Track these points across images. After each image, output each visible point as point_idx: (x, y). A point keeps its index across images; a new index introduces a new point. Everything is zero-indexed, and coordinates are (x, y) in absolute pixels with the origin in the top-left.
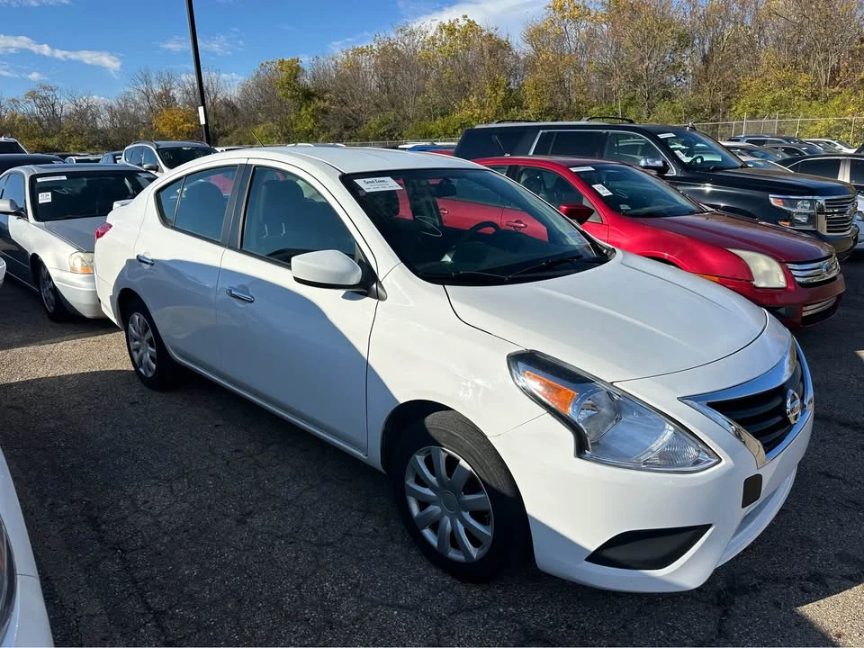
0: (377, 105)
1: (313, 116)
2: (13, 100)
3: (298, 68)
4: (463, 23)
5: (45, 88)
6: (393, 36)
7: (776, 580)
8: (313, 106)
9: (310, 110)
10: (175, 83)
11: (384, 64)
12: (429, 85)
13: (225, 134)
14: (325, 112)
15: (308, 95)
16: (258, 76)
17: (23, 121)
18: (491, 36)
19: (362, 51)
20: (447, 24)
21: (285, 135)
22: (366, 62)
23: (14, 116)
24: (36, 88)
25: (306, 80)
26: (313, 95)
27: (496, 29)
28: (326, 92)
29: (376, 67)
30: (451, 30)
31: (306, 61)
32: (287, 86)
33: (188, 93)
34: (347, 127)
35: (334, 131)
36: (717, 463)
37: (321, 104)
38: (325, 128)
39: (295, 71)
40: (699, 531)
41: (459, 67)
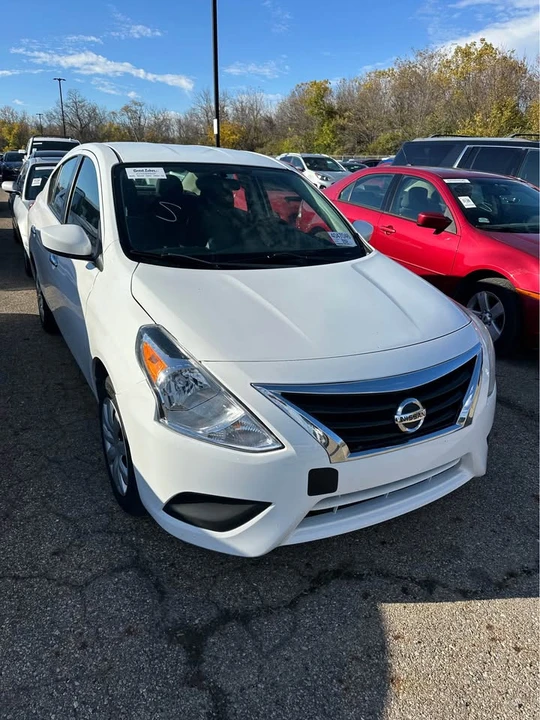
0: (390, 123)
1: (333, 132)
2: (113, 113)
3: (326, 89)
4: (479, 46)
5: (136, 104)
6: (412, 59)
7: (386, 576)
8: (333, 123)
9: (331, 126)
10: (228, 101)
11: (403, 86)
12: (439, 105)
13: (261, 146)
14: (343, 128)
15: (331, 113)
16: (293, 94)
17: (118, 129)
18: (505, 58)
19: (383, 74)
20: (464, 47)
21: (307, 147)
22: (385, 83)
23: (111, 125)
24: (129, 104)
25: (333, 101)
26: (336, 113)
27: (513, 52)
28: (346, 111)
29: (394, 88)
30: (466, 53)
31: (334, 84)
32: (314, 105)
33: (237, 110)
34: (359, 143)
35: (349, 145)
36: (280, 448)
37: (341, 122)
38: (340, 143)
39: (323, 91)
40: (260, 506)
41: (469, 89)
